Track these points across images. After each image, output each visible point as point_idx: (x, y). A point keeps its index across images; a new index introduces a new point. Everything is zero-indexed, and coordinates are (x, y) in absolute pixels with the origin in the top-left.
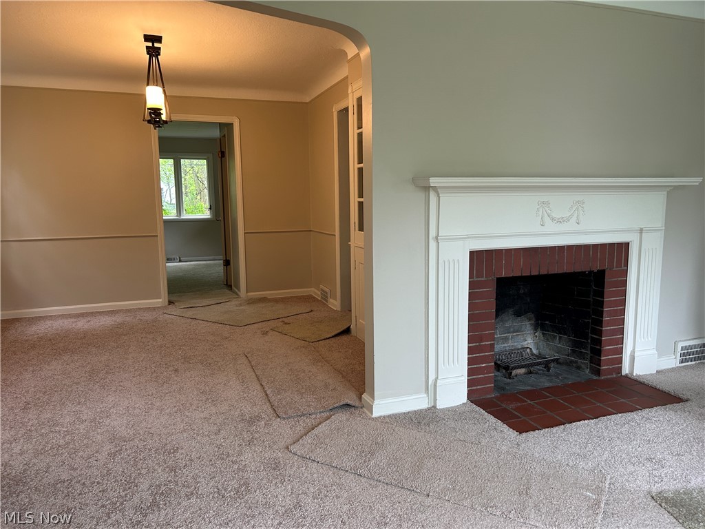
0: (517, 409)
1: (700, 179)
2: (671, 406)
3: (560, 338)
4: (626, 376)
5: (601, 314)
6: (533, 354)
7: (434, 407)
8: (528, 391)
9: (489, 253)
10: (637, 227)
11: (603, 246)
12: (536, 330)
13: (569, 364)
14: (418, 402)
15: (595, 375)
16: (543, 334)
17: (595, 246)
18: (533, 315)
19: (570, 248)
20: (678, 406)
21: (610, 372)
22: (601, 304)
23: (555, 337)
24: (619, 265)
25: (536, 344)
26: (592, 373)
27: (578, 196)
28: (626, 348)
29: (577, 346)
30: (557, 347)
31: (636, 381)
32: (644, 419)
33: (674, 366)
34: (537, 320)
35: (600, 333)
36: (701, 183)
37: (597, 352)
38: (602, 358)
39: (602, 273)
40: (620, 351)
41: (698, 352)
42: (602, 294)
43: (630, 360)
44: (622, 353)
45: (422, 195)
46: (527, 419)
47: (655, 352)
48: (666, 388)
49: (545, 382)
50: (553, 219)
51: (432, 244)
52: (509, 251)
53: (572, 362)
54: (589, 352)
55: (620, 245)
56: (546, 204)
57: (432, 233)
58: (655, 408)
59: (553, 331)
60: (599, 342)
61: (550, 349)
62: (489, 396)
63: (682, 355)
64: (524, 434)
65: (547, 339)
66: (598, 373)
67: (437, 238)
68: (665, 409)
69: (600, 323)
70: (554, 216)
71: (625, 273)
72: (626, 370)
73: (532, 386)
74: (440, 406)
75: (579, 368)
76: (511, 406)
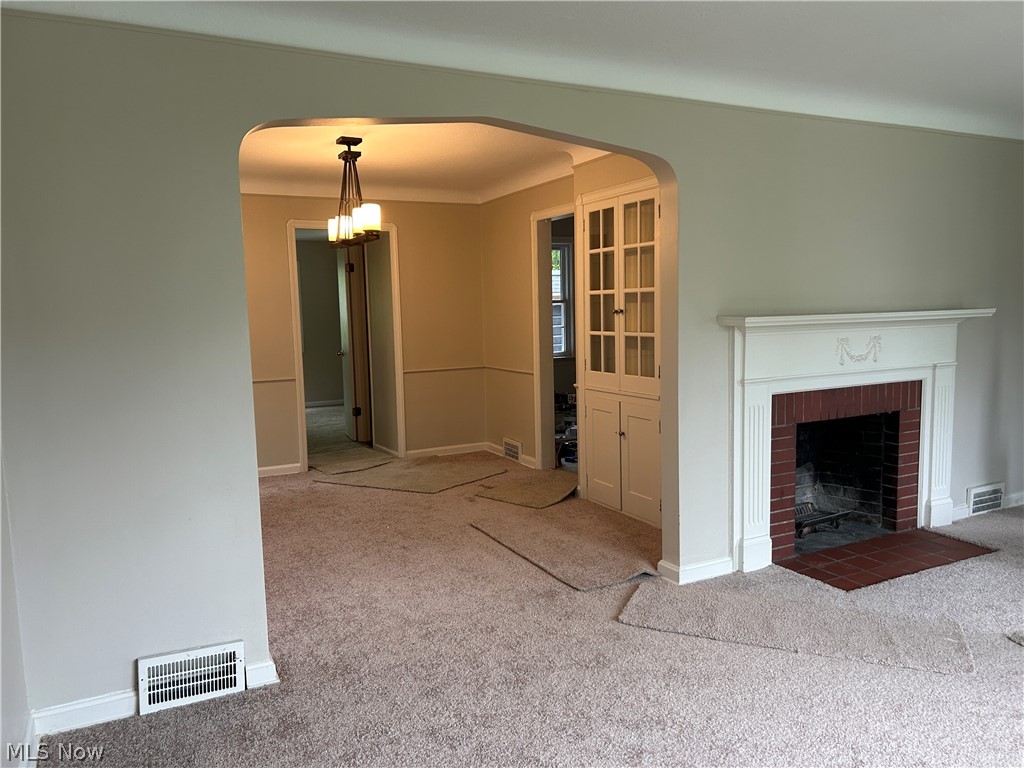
0: (828, 568)
1: (994, 310)
2: (985, 556)
3: (845, 490)
4: (923, 529)
5: (896, 460)
6: (815, 510)
7: (740, 571)
8: (827, 549)
9: (790, 396)
10: (930, 364)
11: (897, 385)
12: (815, 482)
13: (858, 519)
14: (723, 567)
15: (889, 529)
16: (824, 486)
17: (890, 385)
18: (812, 466)
19: (866, 388)
20: (992, 556)
21: (906, 525)
22: (896, 449)
23: (838, 489)
24: (913, 406)
25: (816, 498)
26: (886, 528)
27: (875, 332)
28: (921, 498)
29: (866, 499)
30: (841, 501)
31: (936, 533)
32: (965, 571)
33: (967, 516)
34: (816, 470)
35: (895, 482)
36: (994, 314)
37: (891, 505)
38: (899, 510)
39: (896, 414)
40: (915, 501)
41: (991, 500)
42: (896, 439)
43: (926, 509)
44: (916, 504)
45: (725, 335)
46: (844, 577)
47: (950, 500)
48: (972, 539)
49: (839, 540)
50: (852, 357)
51: (738, 389)
52: (808, 394)
53: (860, 516)
54: (881, 504)
55: (913, 383)
56: (845, 340)
57: (738, 377)
58: (969, 560)
59: (836, 483)
60: (894, 492)
61: (832, 504)
62: (789, 558)
63: (976, 503)
64: (853, 592)
65: (829, 493)
66: (894, 526)
67: (742, 382)
68: (981, 560)
69: (895, 471)
70: (853, 353)
71: (918, 414)
72: (921, 523)
73: (829, 545)
74: (747, 569)
75: (869, 522)
76: (820, 566)
